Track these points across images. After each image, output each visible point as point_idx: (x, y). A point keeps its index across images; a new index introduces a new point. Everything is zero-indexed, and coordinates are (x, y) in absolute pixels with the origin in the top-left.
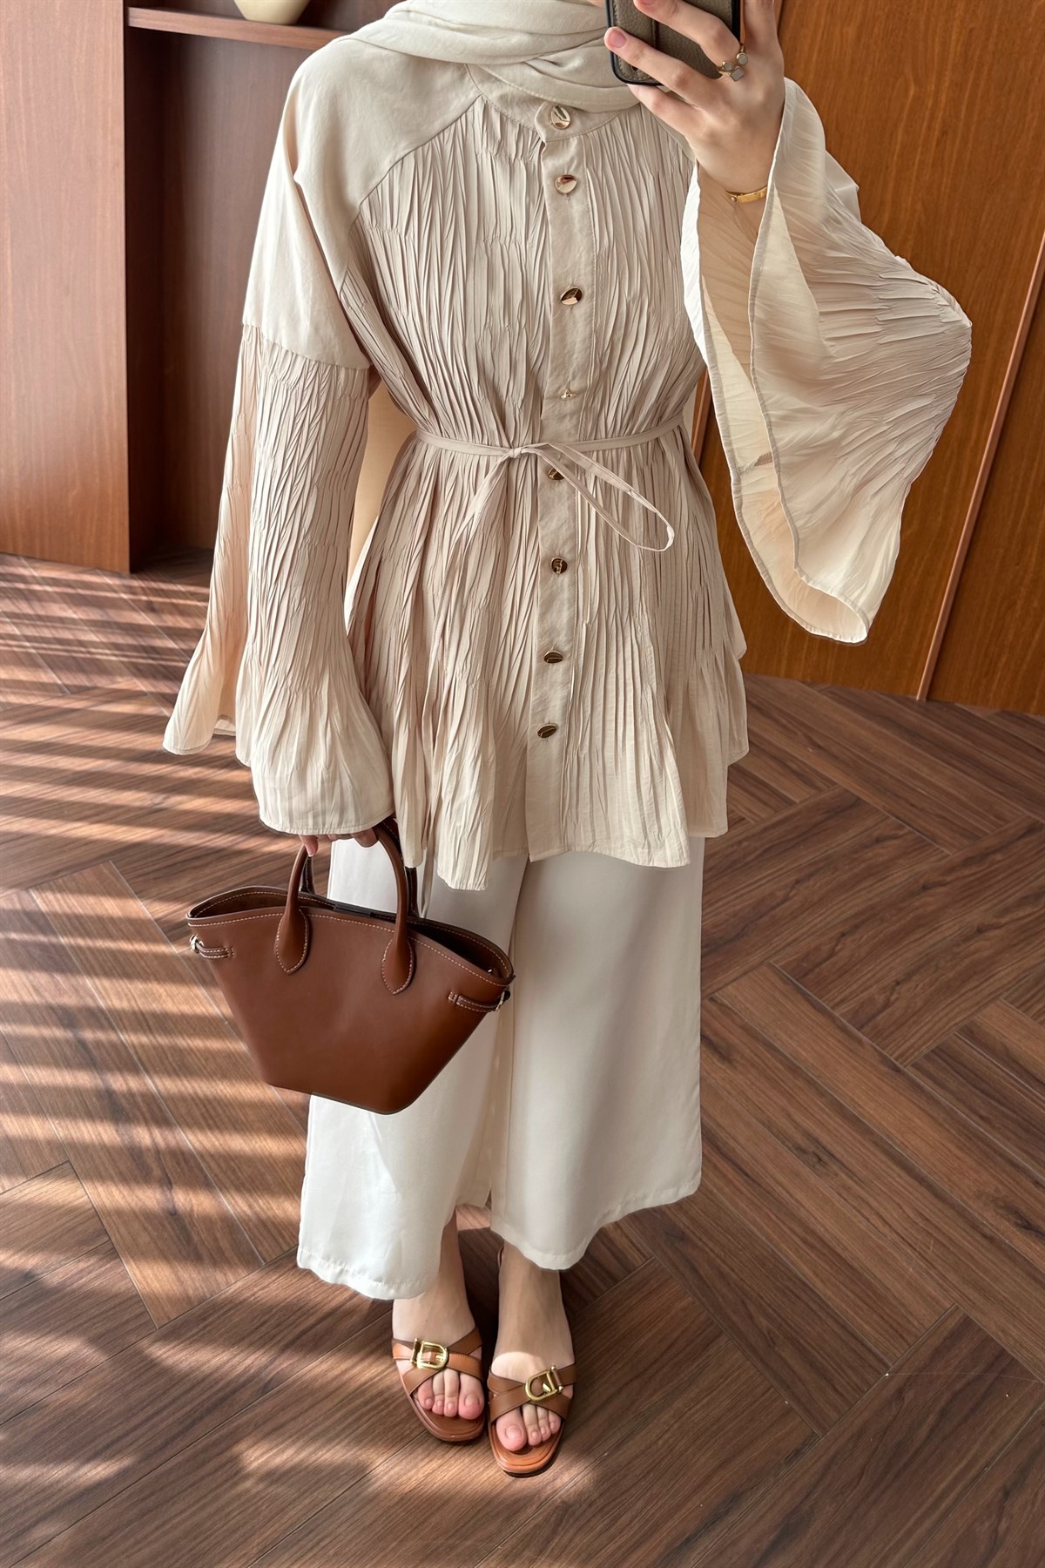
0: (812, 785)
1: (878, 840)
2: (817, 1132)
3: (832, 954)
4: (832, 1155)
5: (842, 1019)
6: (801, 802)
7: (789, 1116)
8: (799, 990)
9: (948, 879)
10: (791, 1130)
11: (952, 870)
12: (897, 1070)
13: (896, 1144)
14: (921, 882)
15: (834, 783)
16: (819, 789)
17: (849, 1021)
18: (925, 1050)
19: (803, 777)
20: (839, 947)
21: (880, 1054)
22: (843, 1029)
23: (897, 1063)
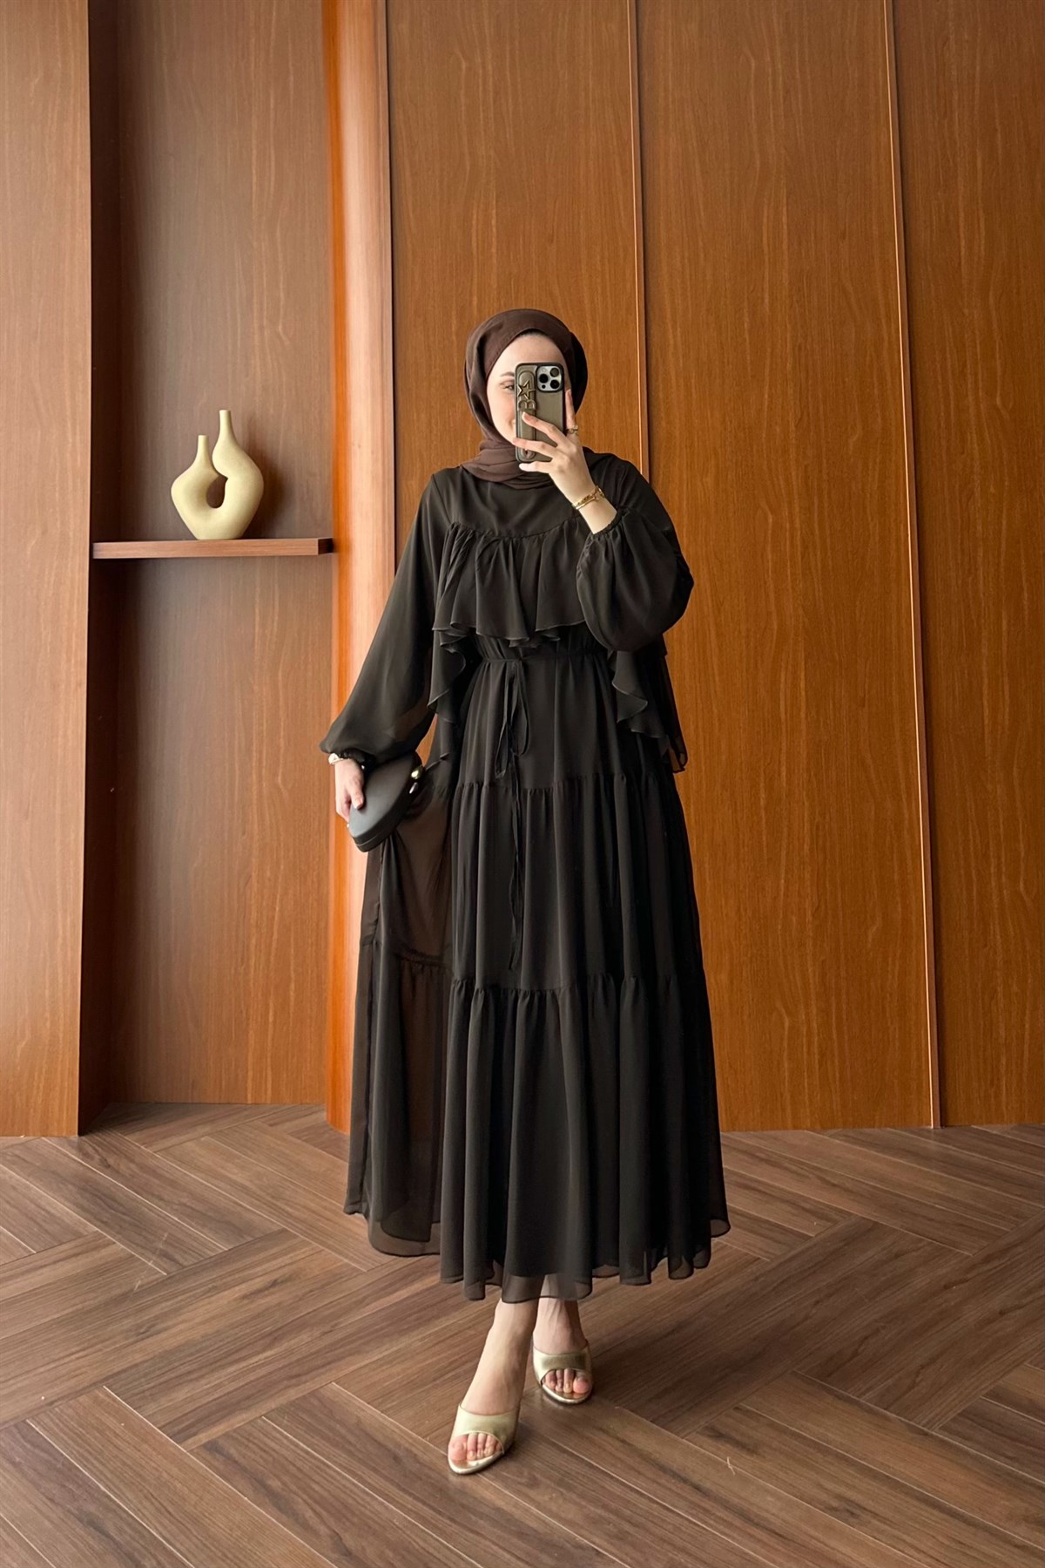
0: (828, 1220)
1: (897, 1256)
2: (849, 1494)
3: (855, 1354)
4: (865, 1509)
5: (869, 1404)
6: (816, 1236)
7: (820, 1486)
8: (825, 1388)
9: (969, 1276)
10: (824, 1497)
11: (973, 1267)
12: (926, 1434)
13: (927, 1491)
14: (943, 1283)
15: (851, 1214)
16: (836, 1222)
17: (876, 1405)
18: (952, 1415)
19: (818, 1213)
20: (862, 1348)
21: (908, 1425)
22: (870, 1411)
23: (925, 1429)
